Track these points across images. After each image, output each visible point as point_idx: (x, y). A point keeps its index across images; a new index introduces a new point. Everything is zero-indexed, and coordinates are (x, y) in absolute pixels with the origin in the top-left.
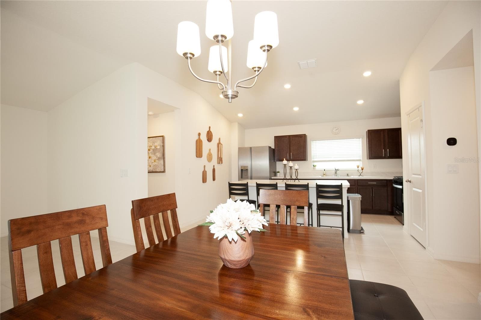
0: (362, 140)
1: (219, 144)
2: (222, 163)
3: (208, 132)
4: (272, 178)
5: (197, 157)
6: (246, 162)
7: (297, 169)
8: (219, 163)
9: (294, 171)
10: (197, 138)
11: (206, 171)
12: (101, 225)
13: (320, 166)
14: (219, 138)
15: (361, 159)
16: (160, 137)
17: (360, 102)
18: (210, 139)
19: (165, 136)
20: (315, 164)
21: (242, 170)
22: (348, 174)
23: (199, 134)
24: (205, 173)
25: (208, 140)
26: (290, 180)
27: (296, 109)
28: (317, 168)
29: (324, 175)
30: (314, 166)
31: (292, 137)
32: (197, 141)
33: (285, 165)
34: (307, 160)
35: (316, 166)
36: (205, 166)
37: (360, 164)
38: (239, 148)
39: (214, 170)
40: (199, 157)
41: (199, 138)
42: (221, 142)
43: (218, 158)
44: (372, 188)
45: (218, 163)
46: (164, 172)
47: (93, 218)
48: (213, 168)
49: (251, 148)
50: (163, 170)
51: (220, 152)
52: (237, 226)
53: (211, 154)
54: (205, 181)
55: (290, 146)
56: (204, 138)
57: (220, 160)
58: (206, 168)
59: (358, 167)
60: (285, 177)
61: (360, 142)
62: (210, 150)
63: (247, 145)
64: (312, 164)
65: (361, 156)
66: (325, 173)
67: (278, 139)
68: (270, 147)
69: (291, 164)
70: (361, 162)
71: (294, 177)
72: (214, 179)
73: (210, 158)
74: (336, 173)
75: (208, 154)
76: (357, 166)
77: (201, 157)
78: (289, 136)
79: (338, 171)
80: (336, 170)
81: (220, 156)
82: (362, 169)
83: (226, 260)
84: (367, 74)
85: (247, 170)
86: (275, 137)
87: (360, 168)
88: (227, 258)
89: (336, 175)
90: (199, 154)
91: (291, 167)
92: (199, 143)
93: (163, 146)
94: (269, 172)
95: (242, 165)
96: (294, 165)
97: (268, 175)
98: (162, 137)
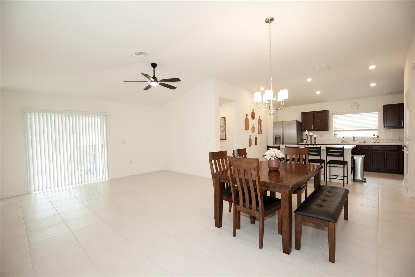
0: (379, 113)
1: (259, 120)
2: (261, 133)
3: (252, 113)
4: (299, 144)
5: (245, 130)
6: (279, 132)
7: (315, 138)
8: (260, 133)
9: (313, 139)
10: (245, 117)
11: (251, 139)
12: (225, 157)
13: (340, 135)
14: (259, 116)
15: (378, 128)
16: (222, 118)
17: (373, 85)
18: (253, 117)
19: (226, 117)
20: (336, 133)
21: (276, 138)
22: (364, 141)
23: (247, 115)
24: (250, 140)
25: (252, 118)
26: (310, 145)
27: (318, 93)
28: (337, 136)
29: (343, 142)
30: (335, 134)
31: (316, 113)
32: (245, 119)
33: (307, 134)
34: (329, 130)
35: (336, 135)
36: (250, 136)
37: (376, 133)
38: (274, 122)
39: (256, 138)
40: (247, 130)
41: (247, 117)
42: (261, 119)
43: (259, 130)
44: (384, 152)
45: (258, 133)
46: (226, 139)
47: (224, 155)
48: (255, 137)
49: (283, 122)
50: (225, 138)
51: (260, 126)
52: (274, 156)
53: (254, 128)
54: (250, 145)
55: (314, 120)
56: (250, 117)
57: (260, 131)
58: (251, 137)
59: (374, 136)
60: (307, 143)
61: (377, 115)
62: (253, 125)
63: (280, 120)
64: (333, 133)
65: (378, 127)
66: (344, 140)
67: (304, 115)
68: (297, 121)
69: (311, 134)
70: (378, 131)
71: (313, 143)
72: (256, 144)
73: (253, 130)
74: (354, 140)
75: (252, 127)
76: (373, 134)
77: (248, 130)
78: (314, 112)
79: (355, 138)
80: (353, 137)
81: (260, 128)
82: (378, 137)
83: (270, 167)
84: (372, 67)
85: (280, 138)
86: (302, 113)
87: (376, 136)
88: (271, 167)
89: (354, 141)
90: (247, 128)
91: (311, 136)
92: (247, 121)
93: (225, 124)
94: (296, 139)
95: (276, 134)
96: (313, 134)
97: (296, 141)
98: (224, 118)
